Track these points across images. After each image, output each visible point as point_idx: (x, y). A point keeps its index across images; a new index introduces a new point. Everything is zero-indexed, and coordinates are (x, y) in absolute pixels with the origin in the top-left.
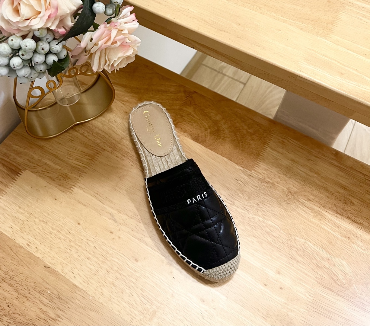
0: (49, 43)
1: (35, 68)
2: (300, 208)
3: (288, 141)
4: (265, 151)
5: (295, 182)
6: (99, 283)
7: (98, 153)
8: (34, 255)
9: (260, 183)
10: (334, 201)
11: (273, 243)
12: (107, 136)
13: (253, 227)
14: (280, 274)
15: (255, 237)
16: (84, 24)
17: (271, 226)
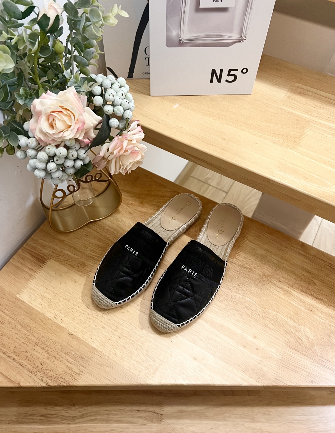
0: (77, 151)
1: (66, 171)
2: (273, 288)
3: (263, 235)
4: (244, 243)
5: (268, 267)
6: (112, 346)
8: (60, 325)
9: (240, 268)
10: (300, 282)
11: (251, 315)
12: (115, 232)
13: (235, 302)
14: (257, 338)
15: (236, 310)
16: (103, 136)
17: (249, 302)
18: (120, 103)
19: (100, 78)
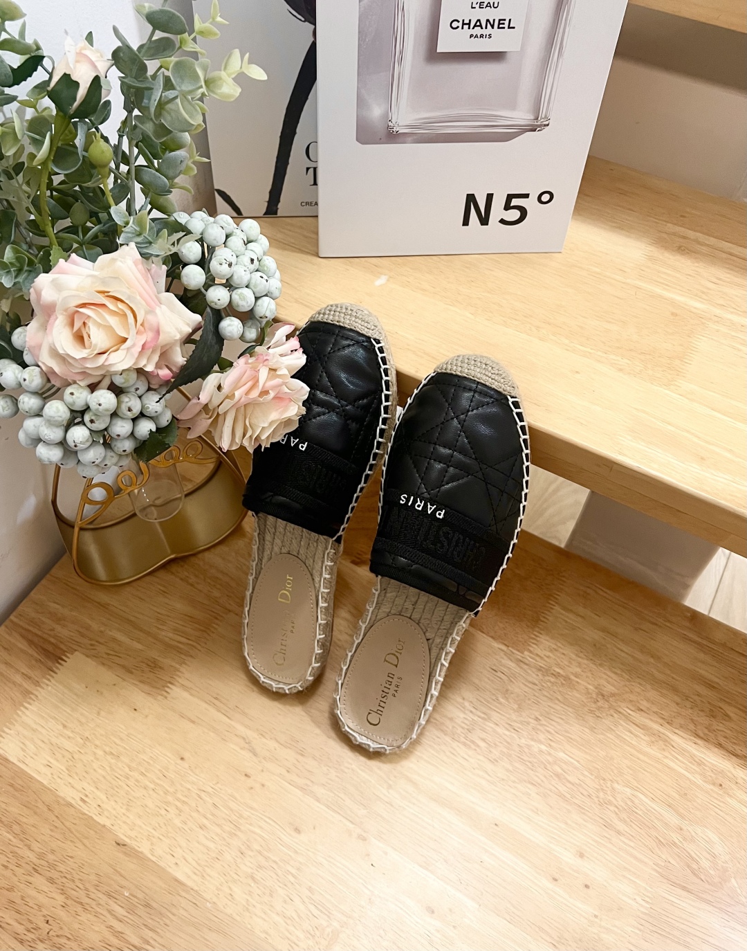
0: (140, 397)
1: (113, 446)
2: (622, 726)
3: (597, 593)
4: (549, 611)
5: (609, 673)
6: (224, 876)
7: (217, 618)
8: (95, 821)
9: (540, 675)
10: (689, 711)
11: (569, 796)
13: (527, 763)
14: (585, 858)
15: (532, 784)
16: (205, 359)
17: (565, 763)
18: (245, 282)
19: (198, 221)
